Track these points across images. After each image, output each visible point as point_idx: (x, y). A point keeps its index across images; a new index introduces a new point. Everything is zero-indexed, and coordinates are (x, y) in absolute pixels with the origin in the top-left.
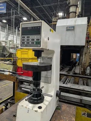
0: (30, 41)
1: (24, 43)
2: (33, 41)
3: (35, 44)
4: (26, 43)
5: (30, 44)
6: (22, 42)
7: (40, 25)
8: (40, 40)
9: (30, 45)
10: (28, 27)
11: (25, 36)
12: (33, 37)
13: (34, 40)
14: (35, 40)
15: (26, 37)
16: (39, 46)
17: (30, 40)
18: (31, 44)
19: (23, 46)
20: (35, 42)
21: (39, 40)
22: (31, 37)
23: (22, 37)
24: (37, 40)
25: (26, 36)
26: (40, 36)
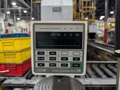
0: (59, 62)
1: (43, 65)
2: (64, 62)
3: (69, 66)
4: (47, 65)
5: (57, 66)
6: (37, 64)
7: (81, 31)
8: (81, 60)
9: (58, 69)
10: (51, 33)
11: (45, 52)
12: (65, 53)
13: (67, 59)
14: (70, 59)
15: (47, 52)
16: (80, 70)
17: (59, 59)
18: (60, 66)
19: (40, 70)
20: (69, 64)
21: (79, 59)
22: (60, 53)
23: (36, 52)
24: (74, 59)
26: (81, 52)
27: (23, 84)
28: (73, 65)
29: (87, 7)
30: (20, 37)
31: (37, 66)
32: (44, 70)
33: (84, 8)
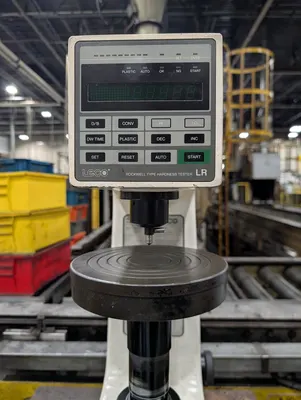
0: (145, 148)
1: (102, 157)
2: (162, 148)
3: (174, 160)
4: (111, 158)
5: (140, 161)
6: (83, 154)
8: (207, 142)
9: (144, 168)
10: (122, 66)
11: (108, 119)
12: (161, 123)
13: (168, 139)
14: (178, 140)
15: (112, 120)
16: (204, 172)
17: (145, 140)
18: (149, 161)
19: (92, 173)
20: (174, 154)
21: (201, 138)
22: (149, 123)
24: (188, 138)
25: (116, 119)
26: (208, 119)
27: (35, 317)
28: (186, 157)
29: (242, 91)
30: (28, 169)
31: (83, 160)
32: (104, 173)
33: (235, 93)
